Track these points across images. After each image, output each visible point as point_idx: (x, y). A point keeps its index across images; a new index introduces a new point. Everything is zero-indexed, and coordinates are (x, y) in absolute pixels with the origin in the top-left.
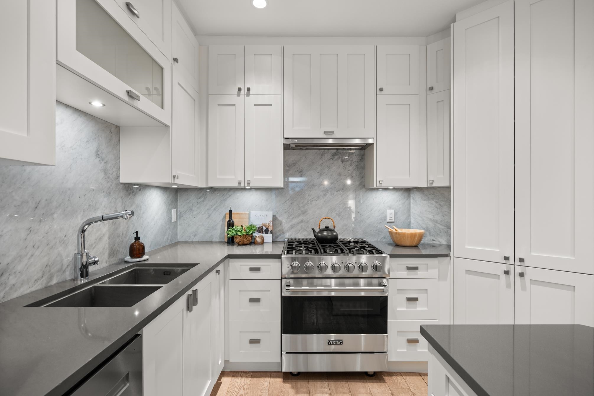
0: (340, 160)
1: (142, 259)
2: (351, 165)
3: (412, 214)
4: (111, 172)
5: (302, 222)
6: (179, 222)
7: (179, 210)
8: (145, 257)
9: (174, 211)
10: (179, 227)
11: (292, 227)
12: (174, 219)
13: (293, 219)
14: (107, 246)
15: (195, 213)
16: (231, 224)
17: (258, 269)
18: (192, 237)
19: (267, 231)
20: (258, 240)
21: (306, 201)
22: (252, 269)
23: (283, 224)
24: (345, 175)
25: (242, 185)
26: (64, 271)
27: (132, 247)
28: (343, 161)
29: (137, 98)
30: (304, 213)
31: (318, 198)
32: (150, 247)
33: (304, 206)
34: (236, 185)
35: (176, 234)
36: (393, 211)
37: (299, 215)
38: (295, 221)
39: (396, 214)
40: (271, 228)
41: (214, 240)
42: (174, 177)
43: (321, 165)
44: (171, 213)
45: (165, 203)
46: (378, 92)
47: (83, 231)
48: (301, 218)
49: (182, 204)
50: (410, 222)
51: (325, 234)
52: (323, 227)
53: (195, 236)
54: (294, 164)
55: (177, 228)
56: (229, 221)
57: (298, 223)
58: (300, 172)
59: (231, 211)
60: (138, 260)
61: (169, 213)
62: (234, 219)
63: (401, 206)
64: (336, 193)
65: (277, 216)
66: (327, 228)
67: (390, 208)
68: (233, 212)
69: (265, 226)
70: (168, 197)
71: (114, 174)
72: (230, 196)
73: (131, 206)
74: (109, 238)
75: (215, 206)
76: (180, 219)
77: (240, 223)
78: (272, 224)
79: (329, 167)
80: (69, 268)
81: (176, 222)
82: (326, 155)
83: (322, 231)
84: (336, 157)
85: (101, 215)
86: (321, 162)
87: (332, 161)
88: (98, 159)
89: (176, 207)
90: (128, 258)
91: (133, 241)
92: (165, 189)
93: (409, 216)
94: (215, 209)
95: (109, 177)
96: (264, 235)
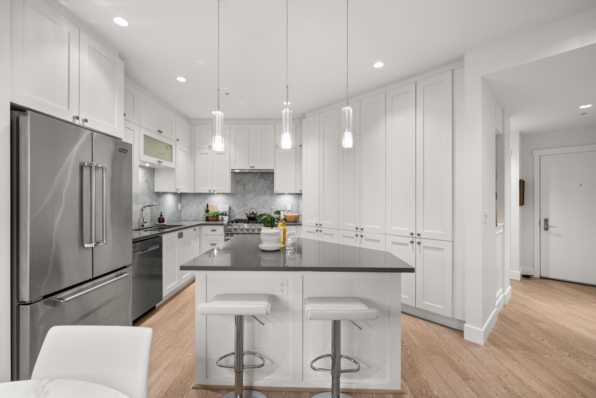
0: (264, 179)
1: (163, 224)
2: (269, 181)
3: (300, 207)
4: (151, 187)
5: (244, 210)
6: (182, 210)
7: (182, 204)
8: (164, 223)
9: (179, 205)
10: (182, 213)
11: (239, 213)
12: (180, 208)
13: (240, 209)
14: (149, 218)
15: (190, 205)
16: (207, 211)
17: (215, 230)
18: (189, 218)
19: (226, 215)
20: (220, 219)
21: (246, 200)
22: (212, 230)
23: (235, 211)
24: (266, 187)
25: (211, 192)
26: (136, 224)
27: (159, 219)
28: (265, 179)
29: (162, 162)
30: (245, 206)
31: (253, 198)
32: (167, 220)
33: (245, 202)
34: (208, 192)
35: (181, 216)
36: (290, 205)
37: (243, 207)
38: (241, 210)
39: (292, 206)
40: (228, 213)
41: (200, 219)
42: (177, 189)
43: (254, 181)
44: (178, 205)
45: (175, 200)
46: (276, 148)
47: (142, 210)
48: (244, 208)
49: (184, 201)
50: (299, 211)
51: (252, 216)
52: (251, 213)
53: (190, 217)
54: (240, 181)
55: (181, 213)
56: (207, 209)
57: (242, 211)
58: (244, 185)
59: (207, 205)
60: (162, 224)
61: (177, 205)
62: (209, 209)
63: (295, 202)
64: (261, 196)
65: (232, 207)
66: (253, 213)
67: (289, 203)
68: (209, 205)
69: (225, 212)
70: (176, 198)
71: (152, 188)
72: (208, 197)
73: (159, 201)
74: (150, 214)
75: (201, 202)
76: (183, 208)
77: (212, 211)
78: (228, 211)
79: (258, 183)
80: (137, 223)
81: (181, 210)
82: (256, 176)
83: (250, 214)
84: (262, 177)
85: (148, 204)
86: (254, 180)
87: (259, 179)
88: (146, 183)
89: (181, 203)
90: (158, 223)
91: (160, 216)
92: (175, 194)
93: (299, 207)
94: (200, 204)
95: (150, 190)
96: (224, 217)
